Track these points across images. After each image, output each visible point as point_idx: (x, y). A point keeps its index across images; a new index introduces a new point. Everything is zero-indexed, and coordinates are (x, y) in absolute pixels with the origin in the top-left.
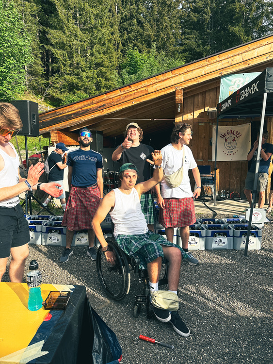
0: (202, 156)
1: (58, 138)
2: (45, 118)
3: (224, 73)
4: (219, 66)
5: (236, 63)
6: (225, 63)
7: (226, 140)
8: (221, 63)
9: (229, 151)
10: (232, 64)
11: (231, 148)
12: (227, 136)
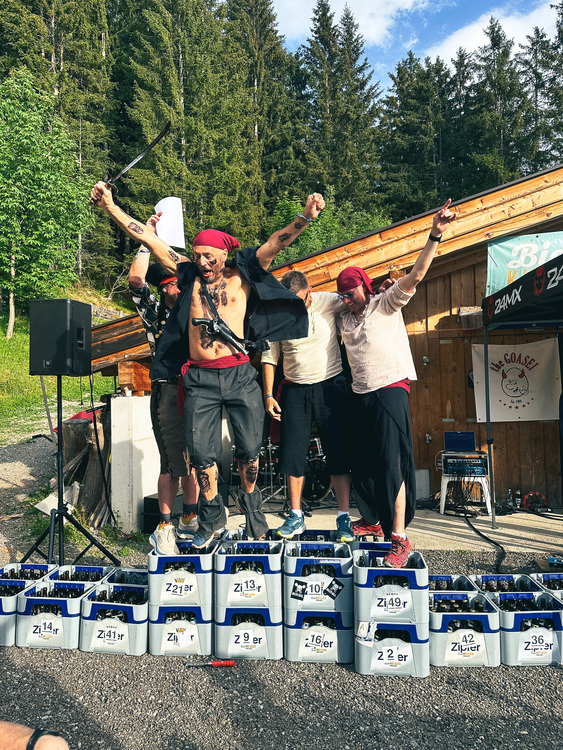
0: (453, 411)
1: (135, 378)
2: (107, 335)
3: (496, 235)
4: (483, 219)
5: (520, 212)
6: (496, 214)
7: (504, 376)
8: (486, 215)
9: (515, 399)
10: (512, 215)
11: (517, 393)
12: (506, 367)
